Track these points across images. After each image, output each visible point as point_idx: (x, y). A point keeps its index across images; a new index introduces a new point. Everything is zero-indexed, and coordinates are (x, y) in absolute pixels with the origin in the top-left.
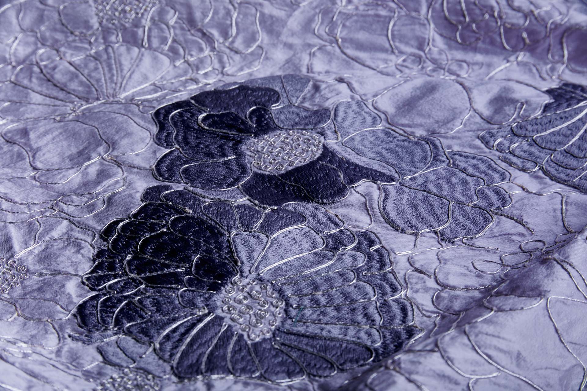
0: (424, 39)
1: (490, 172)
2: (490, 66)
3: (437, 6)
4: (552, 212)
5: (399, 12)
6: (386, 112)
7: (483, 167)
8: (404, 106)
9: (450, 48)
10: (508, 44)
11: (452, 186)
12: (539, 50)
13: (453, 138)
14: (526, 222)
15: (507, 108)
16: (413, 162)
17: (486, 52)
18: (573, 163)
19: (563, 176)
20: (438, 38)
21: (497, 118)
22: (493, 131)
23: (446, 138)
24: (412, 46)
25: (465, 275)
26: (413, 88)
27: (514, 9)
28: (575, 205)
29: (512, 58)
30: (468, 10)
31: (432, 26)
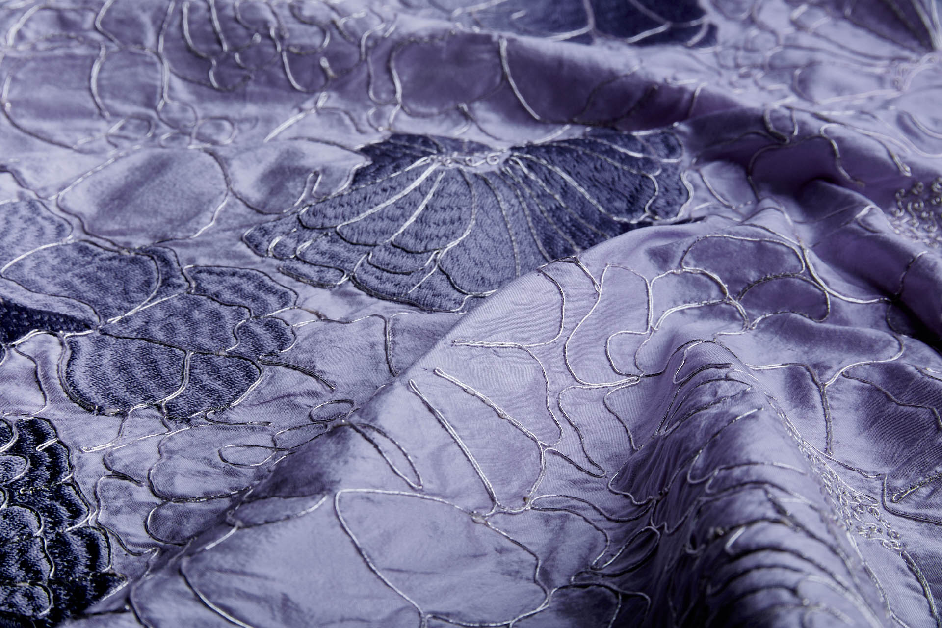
0: (154, 87)
1: (262, 294)
2: (269, 122)
3: (173, 30)
4: (369, 348)
5: (107, 47)
6: (82, 214)
7: (249, 287)
8: (112, 200)
9: (201, 98)
10: (297, 80)
11: (194, 326)
12: (352, 86)
13: (198, 244)
14: (320, 371)
15: (290, 185)
16: (126, 293)
17: (263, 99)
18: (407, 262)
19: (389, 287)
20: (178, 84)
21: (274, 202)
22: (270, 225)
23: (186, 246)
24: (135, 102)
25: (205, 474)
26: (129, 170)
27: (303, 22)
28: (409, 332)
29: (308, 105)
30: (225, 30)
31: (167, 64)
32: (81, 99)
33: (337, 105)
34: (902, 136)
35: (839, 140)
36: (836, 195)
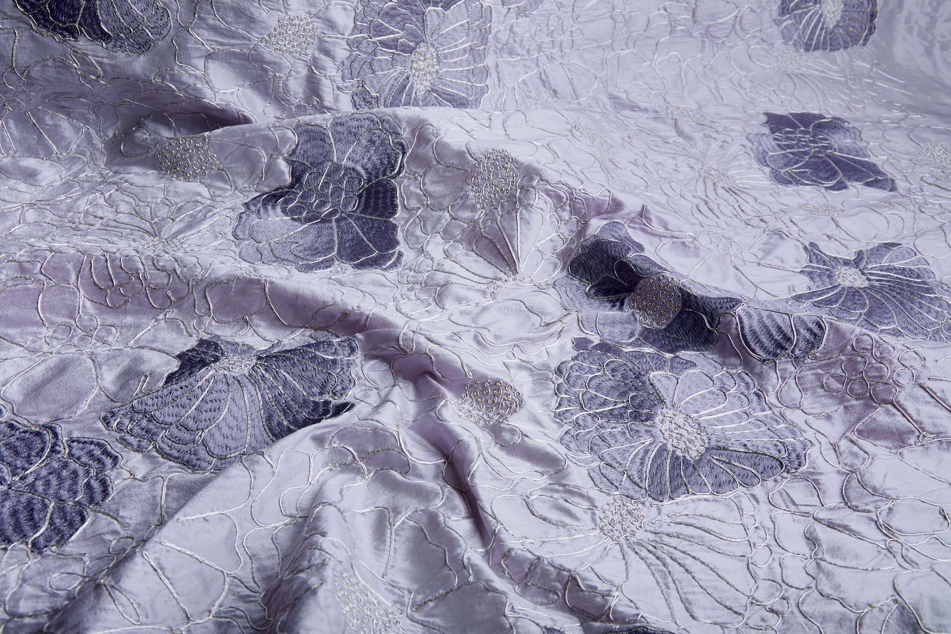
0: (75, 307)
1: (104, 457)
2: (138, 327)
3: (86, 272)
4: (152, 499)
5: (47, 283)
6: (14, 401)
7: (97, 452)
8: (33, 391)
9: (101, 312)
10: (155, 303)
11: (60, 479)
12: (185, 306)
13: (75, 422)
14: (122, 517)
15: (132, 382)
16: (29, 457)
17: (136, 313)
18: (187, 436)
19: (175, 453)
20: (88, 304)
21: (123, 394)
22: (116, 410)
23: (67, 422)
24: (63, 316)
25: (38, 597)
26: (46, 369)
27: (159, 270)
28: (176, 488)
29: (161, 317)
30: (115, 274)
31: (82, 292)
32: (31, 314)
33: (177, 317)
34: (475, 345)
35: (436, 356)
36: (431, 386)
